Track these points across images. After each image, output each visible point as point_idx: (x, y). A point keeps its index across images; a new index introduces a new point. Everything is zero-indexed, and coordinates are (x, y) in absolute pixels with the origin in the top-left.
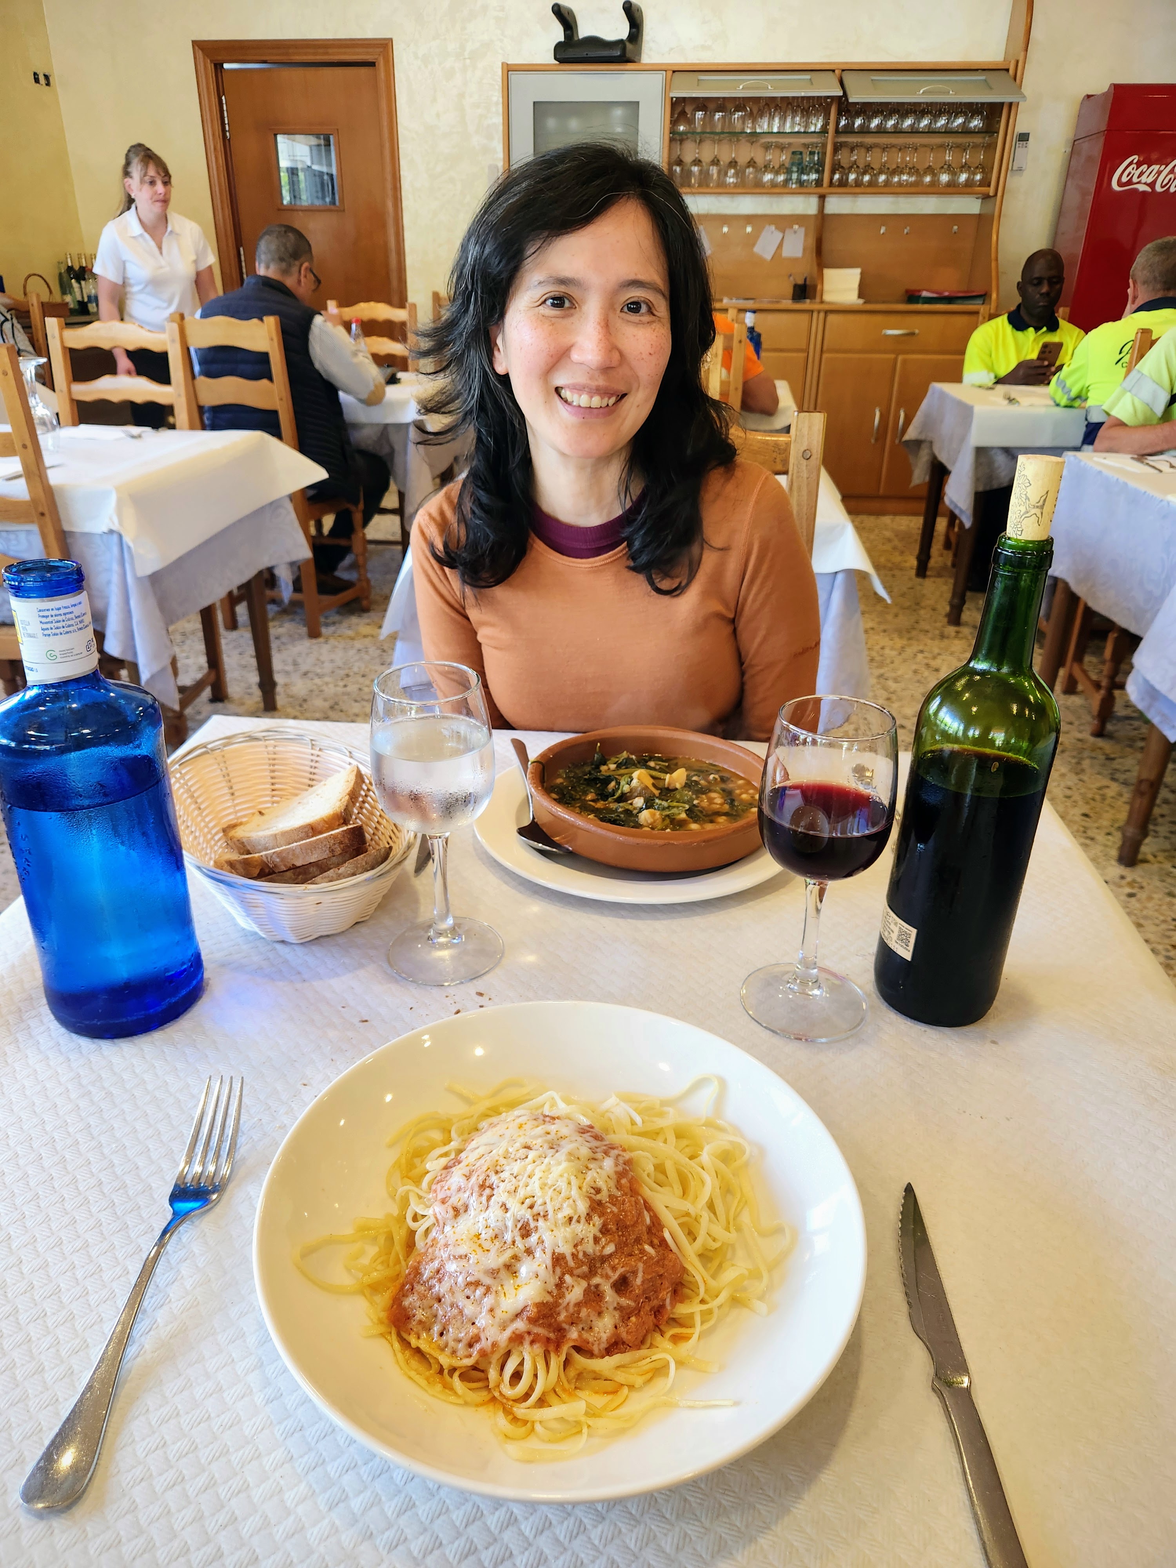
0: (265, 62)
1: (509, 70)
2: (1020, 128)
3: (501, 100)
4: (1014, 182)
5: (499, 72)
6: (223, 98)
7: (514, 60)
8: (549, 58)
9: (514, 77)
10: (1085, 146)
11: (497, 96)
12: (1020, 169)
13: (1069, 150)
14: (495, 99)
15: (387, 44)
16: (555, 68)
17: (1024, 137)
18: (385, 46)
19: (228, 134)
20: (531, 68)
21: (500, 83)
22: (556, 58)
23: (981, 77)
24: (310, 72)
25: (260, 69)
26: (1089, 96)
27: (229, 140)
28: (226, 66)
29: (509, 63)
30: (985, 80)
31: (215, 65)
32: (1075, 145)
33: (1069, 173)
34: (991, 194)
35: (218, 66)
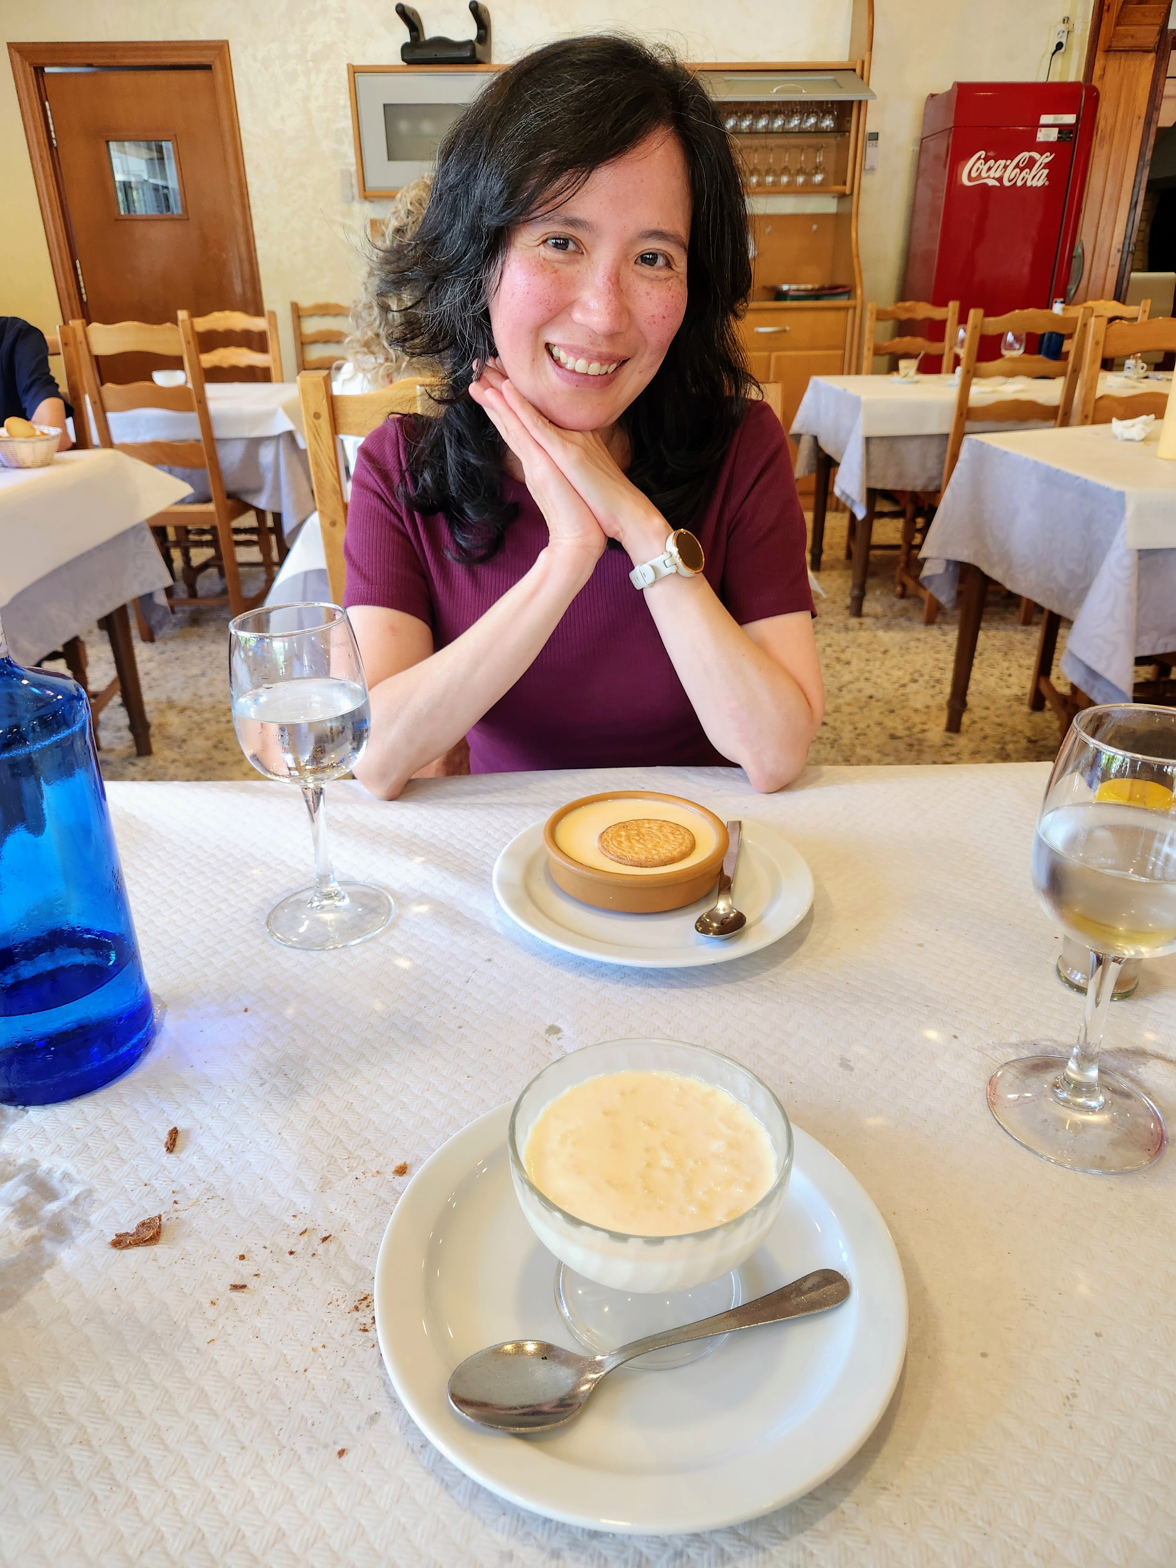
0: (90, 65)
1: (355, 71)
2: (870, 128)
3: (349, 103)
4: (867, 181)
5: (345, 74)
6: (47, 104)
7: (358, 62)
8: (397, 60)
9: (361, 78)
10: (931, 144)
11: (344, 100)
12: (872, 169)
13: (917, 148)
14: (342, 102)
15: (222, 46)
16: (404, 69)
17: (874, 137)
18: (221, 48)
19: (54, 142)
20: (375, 69)
21: (347, 86)
22: (403, 60)
23: (830, 77)
24: (142, 76)
25: (87, 74)
26: (932, 96)
27: (56, 148)
28: (47, 70)
29: (355, 64)
30: (835, 80)
31: (35, 69)
32: (922, 142)
33: (919, 172)
34: (848, 192)
35: (39, 70)
